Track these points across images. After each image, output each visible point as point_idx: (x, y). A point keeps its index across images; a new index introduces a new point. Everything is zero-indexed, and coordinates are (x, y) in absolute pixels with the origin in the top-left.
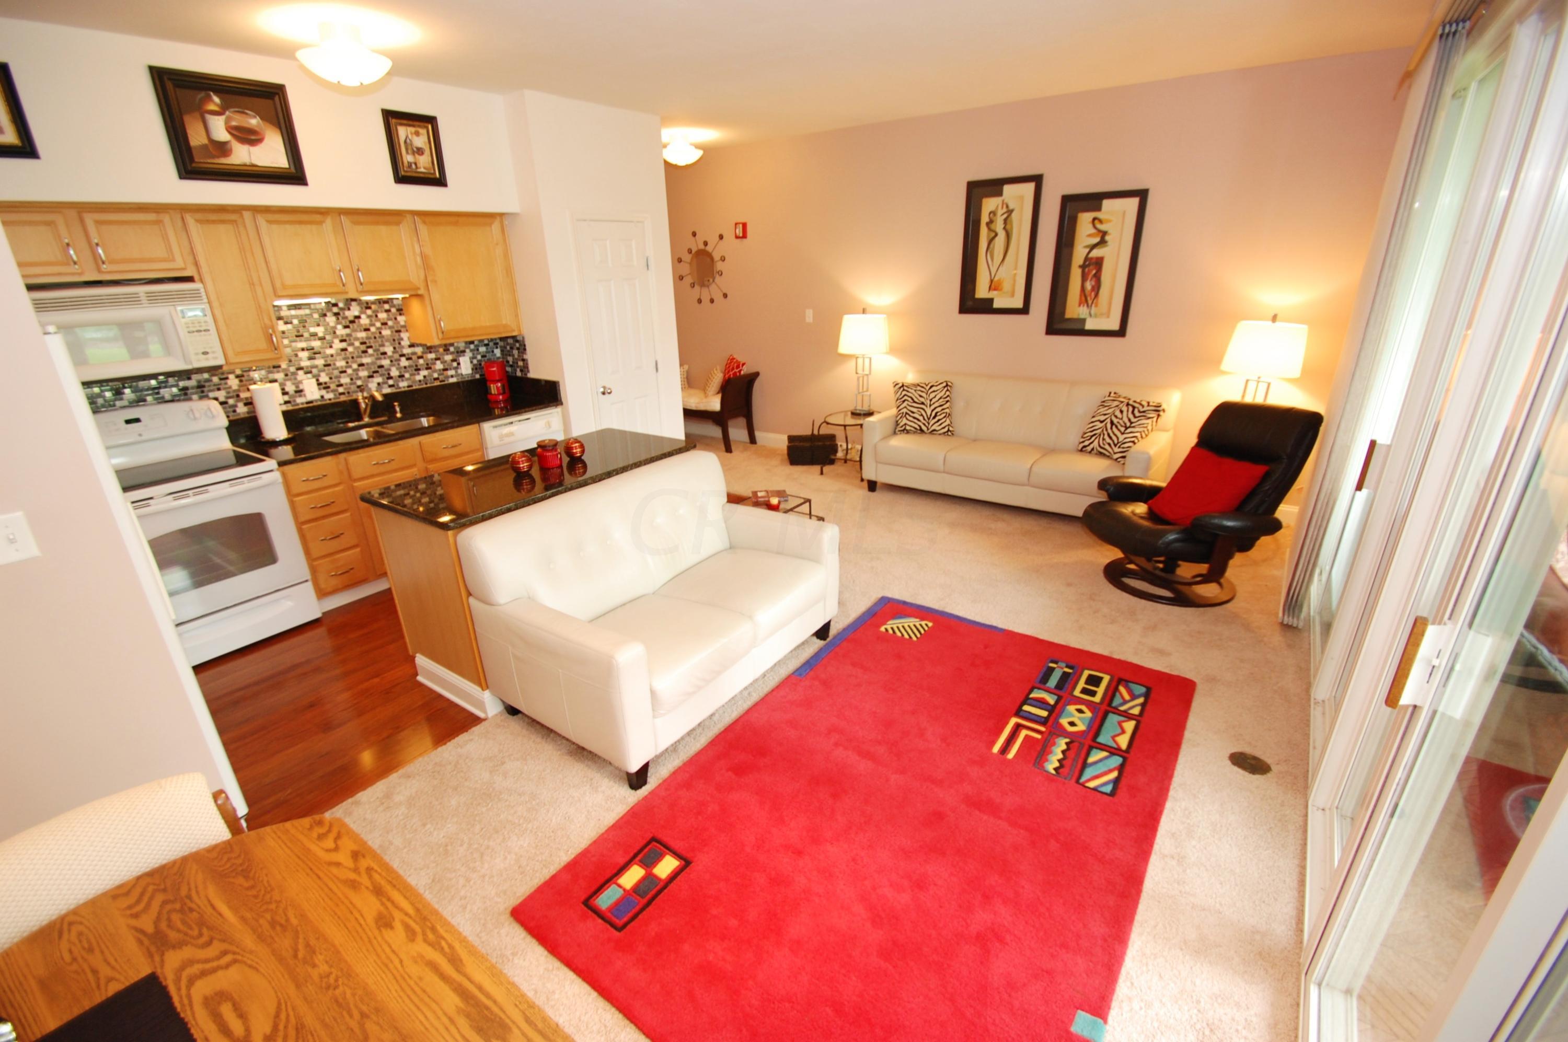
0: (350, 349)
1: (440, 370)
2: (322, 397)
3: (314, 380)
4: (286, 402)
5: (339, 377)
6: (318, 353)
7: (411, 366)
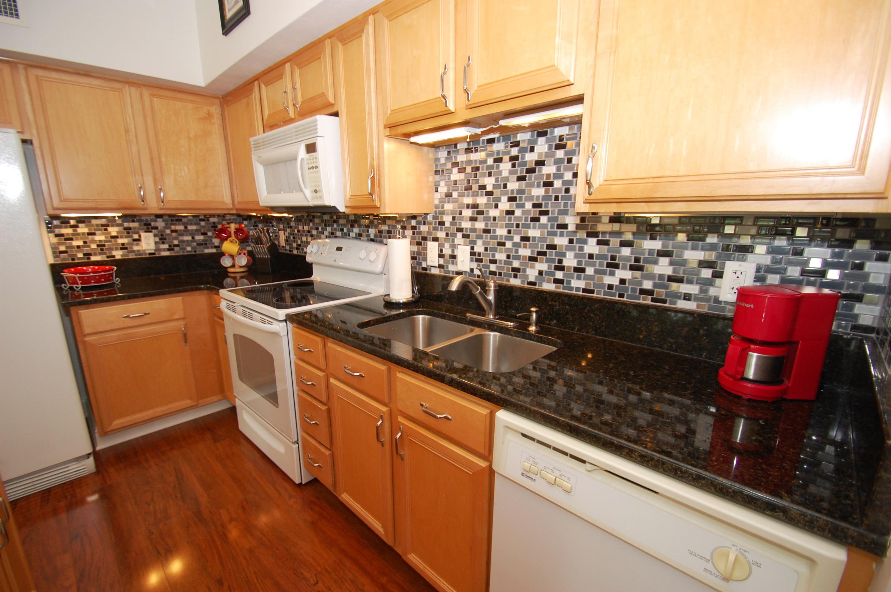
0: (518, 213)
1: (661, 277)
2: (472, 270)
3: (468, 248)
4: (440, 266)
5: (495, 250)
6: (481, 213)
7: (604, 257)
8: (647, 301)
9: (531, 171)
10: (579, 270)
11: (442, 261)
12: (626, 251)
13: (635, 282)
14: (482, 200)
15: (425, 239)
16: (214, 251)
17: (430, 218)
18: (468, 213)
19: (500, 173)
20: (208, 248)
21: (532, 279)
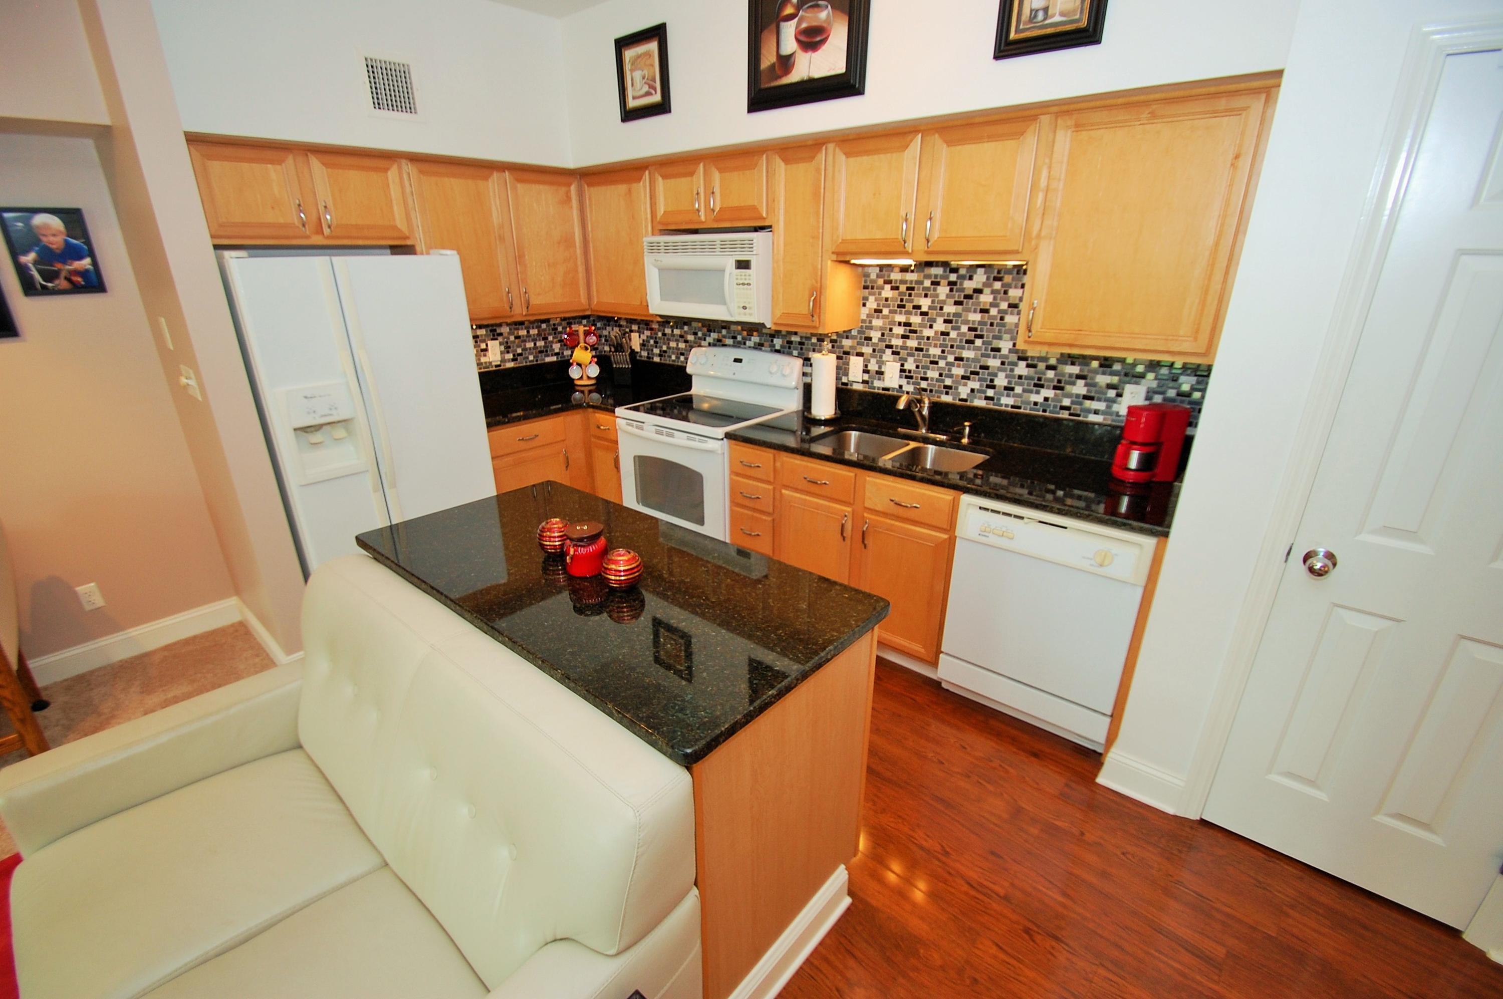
0: (953, 334)
1: (1077, 396)
2: (901, 387)
3: (898, 365)
4: (864, 382)
5: (928, 368)
6: (915, 332)
7: (1032, 378)
8: (1065, 415)
9: (968, 297)
10: (1008, 389)
11: (866, 377)
12: (1051, 374)
13: (1056, 399)
14: (916, 320)
15: (847, 353)
16: (554, 359)
17: (854, 333)
18: (899, 330)
19: (937, 296)
20: (548, 356)
21: (964, 396)
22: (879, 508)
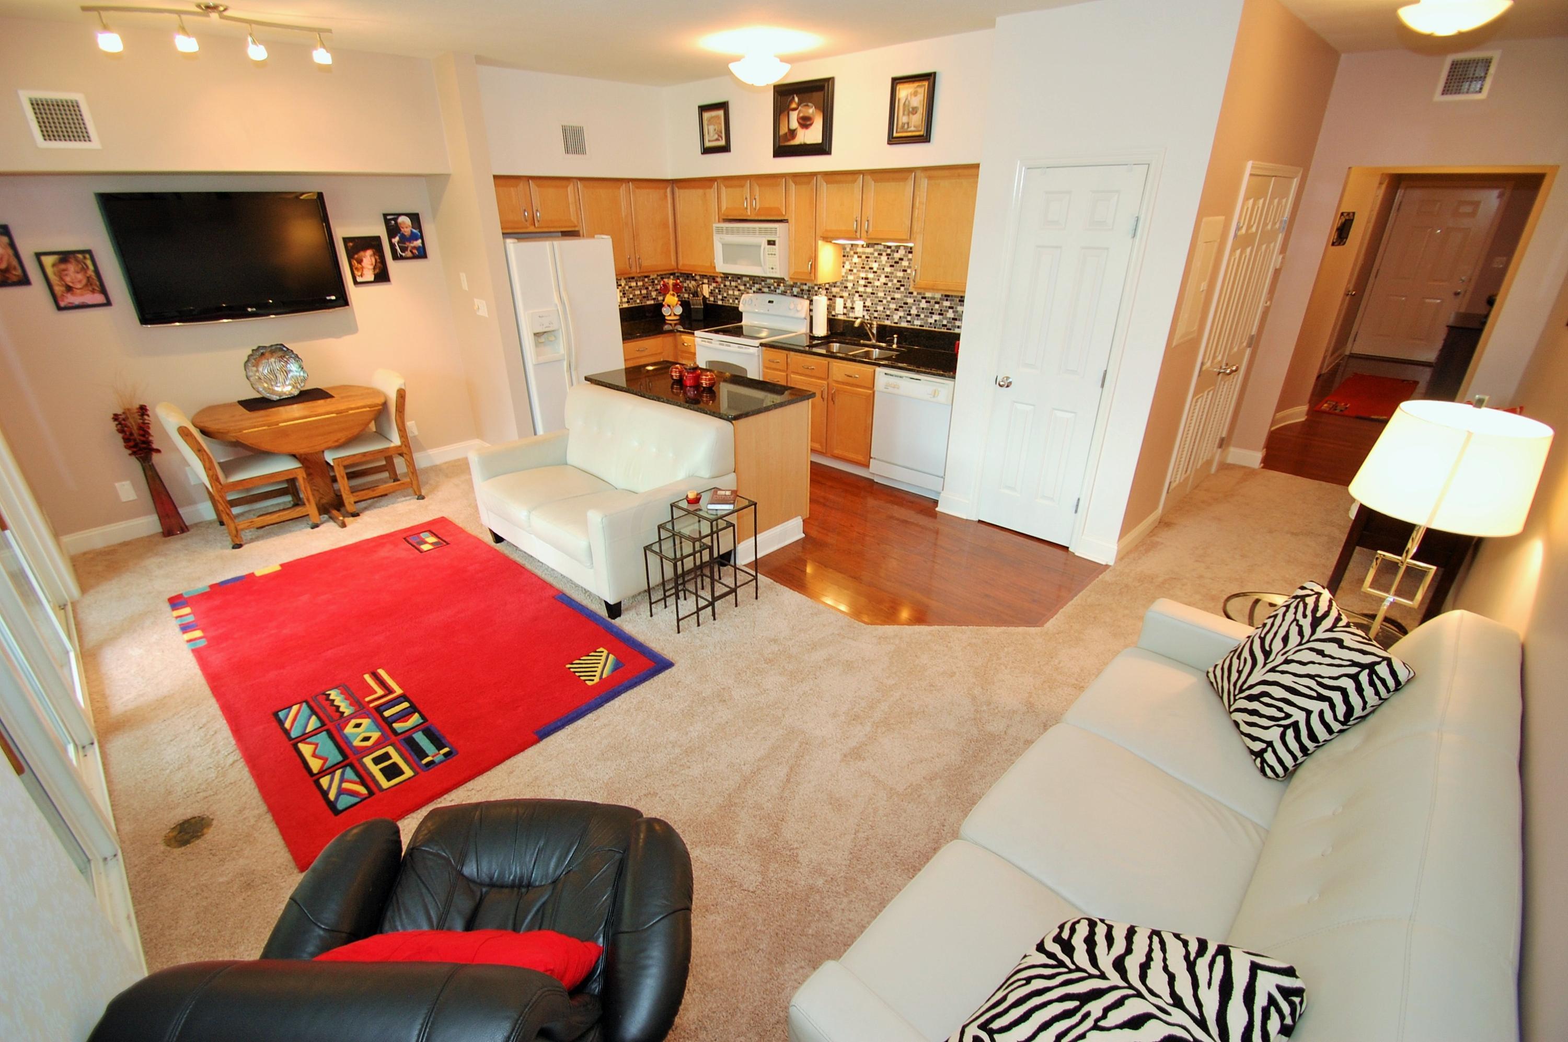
0: (890, 284)
2: (864, 316)
3: (862, 303)
4: (844, 314)
5: (877, 304)
6: (870, 283)
7: (928, 309)
8: (944, 330)
9: (896, 263)
10: (918, 316)
12: (937, 306)
13: (941, 321)
14: (871, 276)
15: (834, 296)
16: (652, 302)
17: (838, 284)
18: (862, 282)
19: (881, 262)
20: (648, 300)
21: (896, 321)
22: (840, 380)
